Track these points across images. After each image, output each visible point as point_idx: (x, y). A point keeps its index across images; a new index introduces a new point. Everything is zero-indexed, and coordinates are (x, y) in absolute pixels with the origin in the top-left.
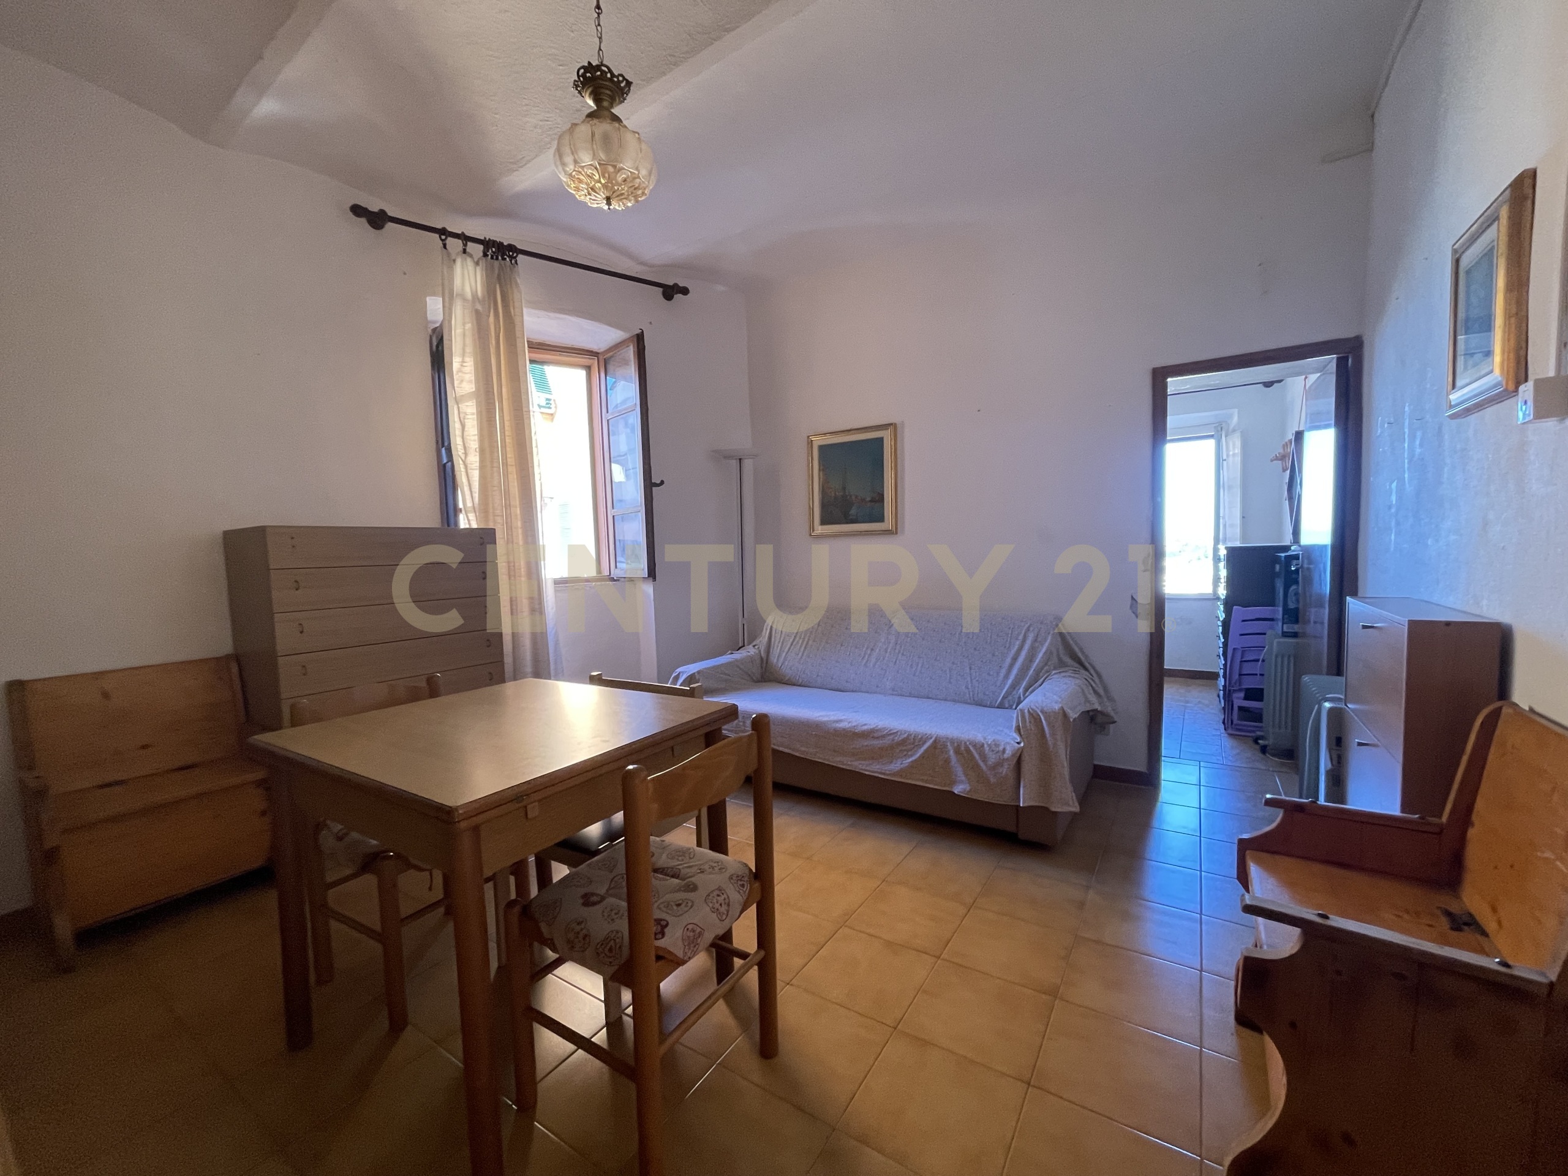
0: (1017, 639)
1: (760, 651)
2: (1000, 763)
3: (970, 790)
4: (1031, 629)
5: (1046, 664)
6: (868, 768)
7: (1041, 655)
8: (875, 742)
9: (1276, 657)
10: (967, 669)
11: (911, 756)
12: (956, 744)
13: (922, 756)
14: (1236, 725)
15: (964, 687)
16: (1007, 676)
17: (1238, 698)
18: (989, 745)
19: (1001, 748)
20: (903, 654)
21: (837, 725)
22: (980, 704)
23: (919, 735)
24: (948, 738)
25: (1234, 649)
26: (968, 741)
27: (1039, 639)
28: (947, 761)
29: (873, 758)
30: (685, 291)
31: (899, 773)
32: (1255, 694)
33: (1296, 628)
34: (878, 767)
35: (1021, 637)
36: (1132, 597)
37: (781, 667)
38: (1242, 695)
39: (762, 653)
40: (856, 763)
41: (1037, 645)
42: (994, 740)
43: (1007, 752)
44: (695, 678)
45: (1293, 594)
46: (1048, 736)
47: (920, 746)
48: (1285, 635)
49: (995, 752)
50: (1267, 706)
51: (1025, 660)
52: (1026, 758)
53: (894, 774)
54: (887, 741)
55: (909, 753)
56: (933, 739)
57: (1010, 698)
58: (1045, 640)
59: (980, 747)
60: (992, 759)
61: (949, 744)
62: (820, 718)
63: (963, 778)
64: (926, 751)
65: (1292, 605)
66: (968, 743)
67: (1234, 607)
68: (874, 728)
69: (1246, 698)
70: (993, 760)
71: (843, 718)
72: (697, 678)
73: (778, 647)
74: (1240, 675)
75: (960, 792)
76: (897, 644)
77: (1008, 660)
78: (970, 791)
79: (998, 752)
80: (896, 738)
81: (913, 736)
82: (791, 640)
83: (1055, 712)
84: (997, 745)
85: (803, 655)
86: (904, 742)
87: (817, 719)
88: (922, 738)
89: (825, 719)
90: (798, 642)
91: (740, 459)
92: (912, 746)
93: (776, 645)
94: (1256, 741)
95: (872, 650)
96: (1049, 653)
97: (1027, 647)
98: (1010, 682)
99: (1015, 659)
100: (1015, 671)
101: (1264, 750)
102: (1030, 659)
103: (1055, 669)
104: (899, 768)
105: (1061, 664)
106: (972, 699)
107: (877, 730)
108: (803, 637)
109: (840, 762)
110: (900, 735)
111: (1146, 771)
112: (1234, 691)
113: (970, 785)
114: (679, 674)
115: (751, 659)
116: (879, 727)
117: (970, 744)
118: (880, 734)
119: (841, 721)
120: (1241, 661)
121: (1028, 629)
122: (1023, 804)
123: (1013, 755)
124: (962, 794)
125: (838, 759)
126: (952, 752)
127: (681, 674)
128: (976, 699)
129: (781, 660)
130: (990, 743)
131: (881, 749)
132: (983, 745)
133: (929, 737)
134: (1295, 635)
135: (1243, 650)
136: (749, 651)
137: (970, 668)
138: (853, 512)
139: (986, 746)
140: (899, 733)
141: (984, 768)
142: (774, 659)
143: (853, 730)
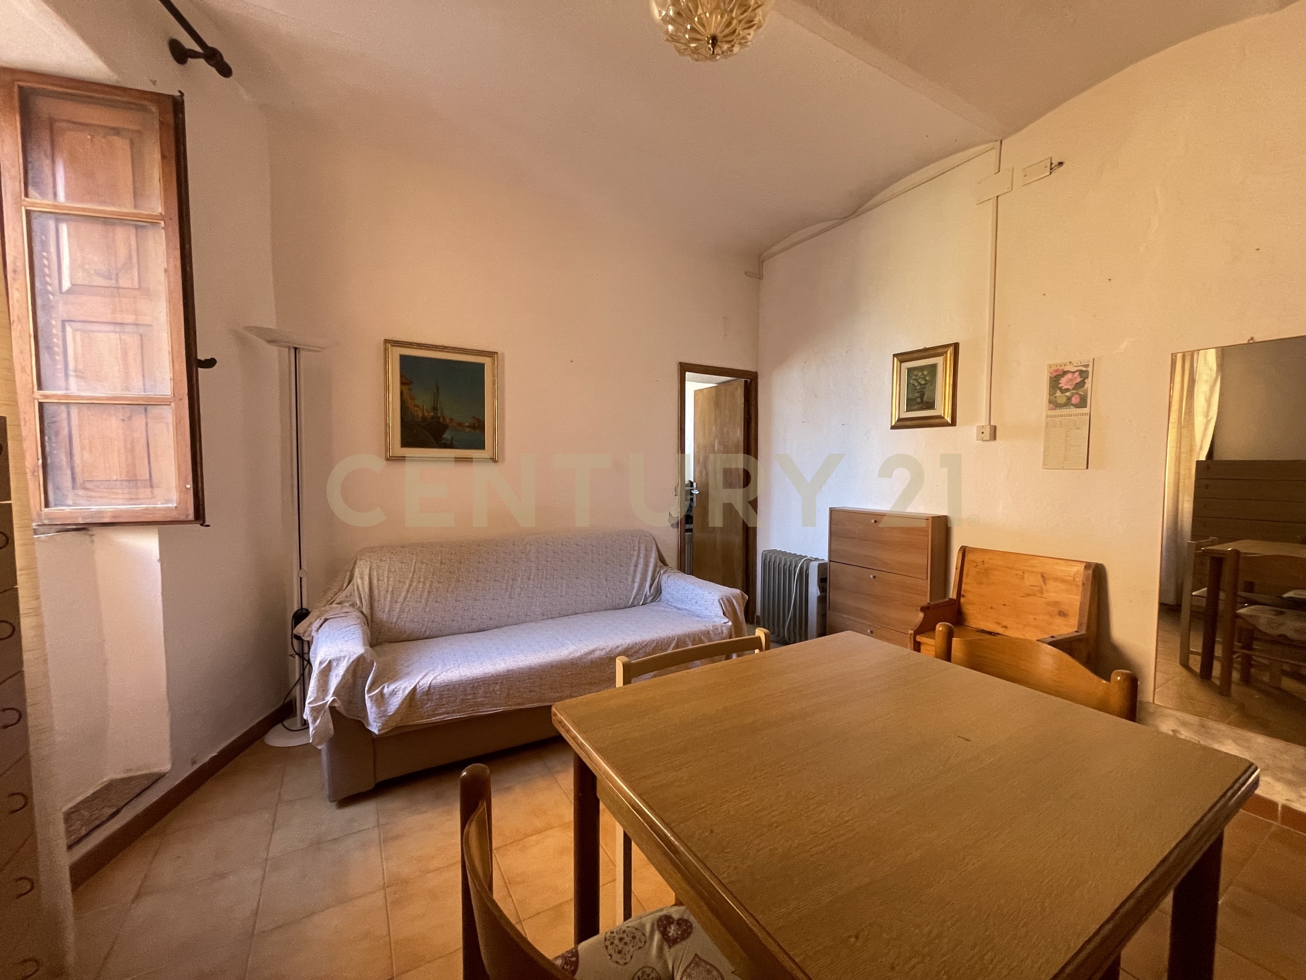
0: (634, 550)
1: (360, 608)
4: (641, 541)
7: (652, 560)
10: (604, 581)
15: (604, 597)
16: (633, 582)
18: (712, 631)
21: (592, 656)
22: (615, 608)
23: (665, 638)
24: (686, 635)
30: (226, 70)
35: (636, 548)
37: (396, 622)
39: (364, 611)
43: (724, 632)
44: (364, 661)
46: (738, 612)
51: (643, 565)
56: (676, 639)
57: (638, 597)
58: (651, 550)
61: (687, 639)
68: (627, 648)
71: (591, 648)
72: (368, 660)
77: (632, 568)
81: (660, 642)
82: (406, 587)
84: (717, 629)
85: (427, 601)
87: (570, 657)
89: (578, 654)
91: (296, 349)
95: (513, 580)
96: (656, 557)
97: (642, 556)
98: (636, 585)
99: (636, 566)
100: (638, 576)
102: (646, 565)
106: (611, 605)
114: (330, 663)
128: (614, 604)
129: (396, 613)
130: (712, 628)
133: (674, 637)
140: (649, 644)
142: (382, 615)
143: (609, 656)
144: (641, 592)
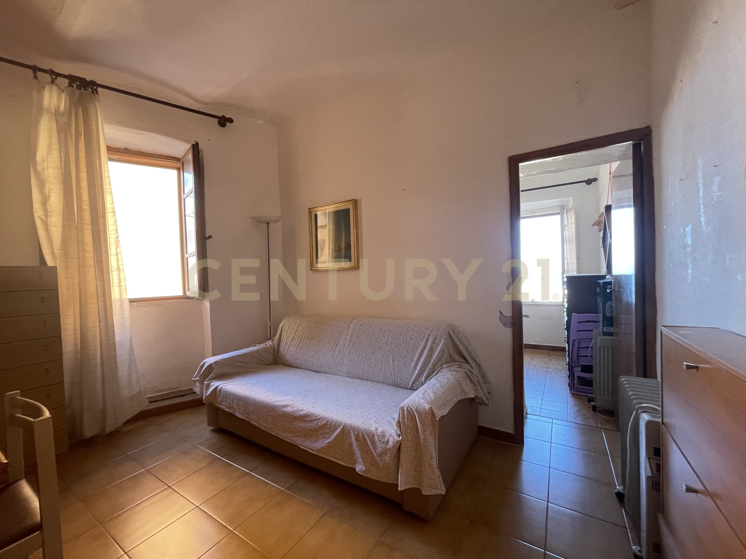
0: (422, 341)
1: (274, 344)
2: (384, 453)
3: (365, 470)
4: (431, 334)
5: (440, 360)
6: (303, 444)
7: (437, 353)
8: (307, 425)
9: (600, 348)
10: (391, 361)
11: (329, 438)
12: (356, 432)
13: (335, 439)
14: (576, 388)
15: (388, 374)
16: (415, 367)
17: (577, 371)
18: (378, 436)
19: (386, 439)
20: (354, 349)
21: (285, 409)
22: (397, 385)
23: (333, 422)
24: (351, 427)
25: (574, 340)
26: (365, 430)
27: (436, 342)
28: (351, 445)
29: (305, 437)
30: (231, 121)
31: (321, 450)
32: (588, 369)
33: (612, 330)
34: (308, 444)
35: (425, 340)
36: (500, 311)
37: (285, 355)
38: (580, 369)
39: (275, 346)
40: (295, 439)
41: (434, 345)
42: (382, 432)
43: (390, 443)
44: (212, 366)
45: (608, 308)
46: (420, 431)
47: (334, 431)
48: (605, 334)
49: (382, 442)
50: (596, 376)
51: (427, 356)
52: (403, 448)
53: (318, 451)
54: (313, 425)
55: (327, 436)
56: (342, 426)
57: (417, 383)
58: (440, 342)
59: (371, 436)
60: (380, 447)
61: (352, 432)
62: (276, 403)
63: (361, 460)
64: (338, 435)
65: (608, 315)
66: (364, 433)
67: (573, 314)
68: (306, 414)
69: (582, 371)
70: (380, 449)
72: (214, 367)
74: (578, 356)
75: (359, 471)
77: (417, 356)
78: (365, 471)
79: (383, 442)
80: (319, 423)
81: (329, 423)
82: (292, 337)
84: (384, 436)
85: (298, 346)
86: (324, 425)
87: (274, 403)
88: (335, 425)
89: (279, 404)
90: (295, 339)
91: (268, 223)
92: (329, 430)
94: (590, 400)
95: (337, 345)
96: (442, 350)
97: (428, 347)
98: (417, 372)
99: (420, 356)
100: (420, 364)
101: (594, 408)
102: (430, 356)
103: (445, 364)
104: (321, 447)
105: (451, 361)
106: (394, 382)
107: (308, 416)
108: (298, 335)
109: (286, 437)
110: (322, 421)
111: (513, 433)
112: (575, 366)
113: (365, 467)
114: (204, 363)
115: (265, 350)
116: (310, 413)
117: (365, 433)
118: (310, 419)
119: (287, 406)
120: (578, 348)
121: (429, 335)
122: (401, 487)
123: (393, 446)
124: (360, 473)
125: (285, 435)
126: (353, 439)
127: (206, 364)
128: (396, 382)
129: (286, 350)
130: (379, 433)
131: (310, 430)
132: (374, 436)
133: (340, 424)
134: (611, 334)
135: (579, 341)
136: (269, 344)
137: (393, 360)
139: (376, 436)
140: (321, 420)
141: (375, 454)
143: (294, 414)
144: (420, 379)
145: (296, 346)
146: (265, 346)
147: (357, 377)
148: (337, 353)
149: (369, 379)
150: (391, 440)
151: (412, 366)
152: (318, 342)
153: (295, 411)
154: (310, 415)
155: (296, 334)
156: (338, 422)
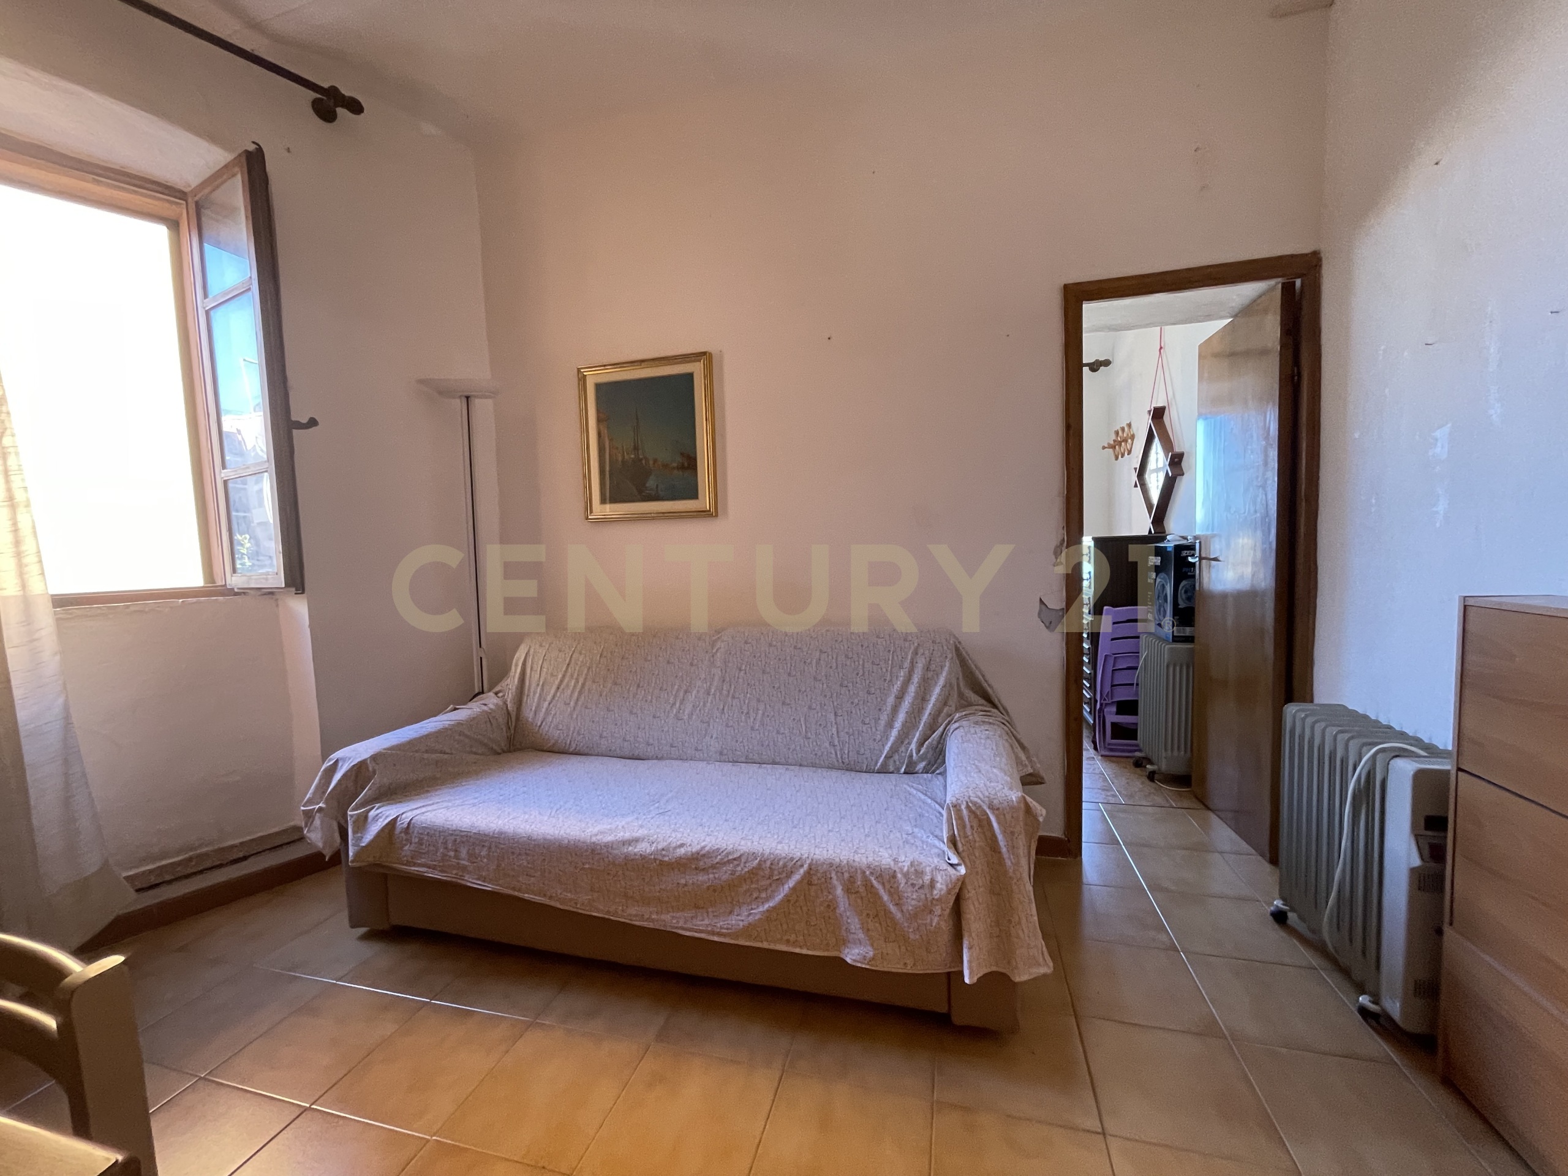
0: (901, 667)
1: (505, 703)
2: (927, 907)
3: (874, 955)
4: (921, 651)
5: (945, 704)
6: (689, 925)
7: (937, 690)
8: (702, 877)
9: (1168, 666)
10: (832, 716)
11: (767, 899)
12: (846, 875)
13: (787, 900)
14: (1109, 744)
15: (827, 744)
16: (890, 725)
17: (1110, 713)
18: (906, 875)
19: (926, 879)
20: (733, 697)
21: (630, 848)
22: (850, 767)
23: (779, 860)
24: (831, 865)
25: (1106, 656)
26: (869, 867)
27: (933, 667)
28: (831, 906)
29: (697, 907)
30: (355, 107)
31: (747, 931)
32: (1129, 707)
33: (1188, 631)
34: (706, 922)
35: (907, 664)
36: (1041, 599)
37: (540, 726)
38: (1114, 709)
39: (509, 706)
40: (666, 917)
41: (930, 674)
42: (912, 864)
43: (938, 885)
44: (367, 768)
45: (1183, 591)
46: (1004, 850)
47: (780, 882)
48: (1176, 639)
49: (917, 887)
50: (1144, 719)
51: (915, 698)
52: (971, 894)
53: (736, 935)
54: (724, 874)
55: (763, 895)
56: (806, 866)
57: (896, 757)
58: (942, 667)
59: (888, 877)
60: (912, 899)
61: (833, 875)
62: (599, 837)
63: (861, 936)
64: (794, 889)
65: (1182, 605)
66: (868, 873)
67: (1105, 608)
68: (696, 853)
69: (1119, 712)
70: (913, 903)
71: (639, 833)
72: (371, 769)
73: (535, 693)
74: (1112, 686)
75: (855, 961)
76: (724, 681)
77: (891, 700)
78: (873, 959)
79: (922, 887)
80: (739, 869)
81: (768, 863)
82: (557, 682)
83: (1012, 808)
84: (919, 873)
85: (576, 703)
86: (754, 873)
87: (594, 839)
88: (785, 866)
89: (609, 838)
90: (567, 685)
91: (468, 398)
92: (768, 882)
93: (532, 690)
94: (1139, 764)
95: (686, 692)
96: (948, 685)
97: (916, 679)
98: (894, 733)
99: (900, 698)
100: (901, 717)
101: (1151, 776)
102: (922, 697)
103: (957, 710)
104: (746, 923)
105: (964, 704)
106: (840, 761)
107: (703, 855)
108: (575, 675)
109: (636, 916)
110: (745, 863)
111: (1063, 837)
112: (1106, 704)
113: (875, 949)
114: (337, 762)
115: (488, 717)
116: (707, 849)
117: (872, 873)
118: (709, 862)
119: (637, 840)
120: (1113, 670)
121: (916, 653)
122: (970, 978)
123: (949, 892)
124: (859, 965)
125: (632, 911)
126: (839, 891)
127: (340, 764)
128: (847, 761)
129: (541, 715)
130: (906, 869)
131: (713, 889)
132: (894, 876)
133: (799, 863)
134: (1189, 639)
135: (1115, 658)
136: (490, 701)
137: (836, 714)
138: (651, 483)
139: (899, 876)
140: (743, 860)
141: (899, 915)
142: (528, 713)
143: (660, 857)
144: (903, 749)
145: (572, 704)
146: (485, 708)
147: (747, 757)
148: (688, 708)
149: (777, 759)
150: (939, 878)
151: (882, 723)
152: (633, 689)
153: (663, 849)
154: (708, 852)
155: (568, 674)
156: (792, 859)
